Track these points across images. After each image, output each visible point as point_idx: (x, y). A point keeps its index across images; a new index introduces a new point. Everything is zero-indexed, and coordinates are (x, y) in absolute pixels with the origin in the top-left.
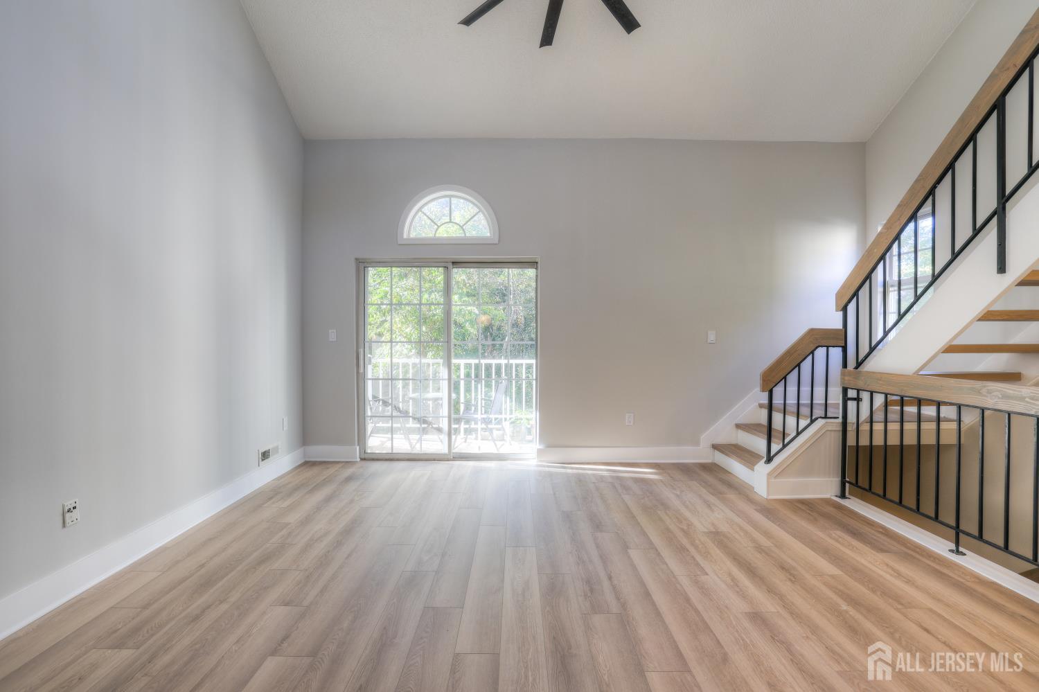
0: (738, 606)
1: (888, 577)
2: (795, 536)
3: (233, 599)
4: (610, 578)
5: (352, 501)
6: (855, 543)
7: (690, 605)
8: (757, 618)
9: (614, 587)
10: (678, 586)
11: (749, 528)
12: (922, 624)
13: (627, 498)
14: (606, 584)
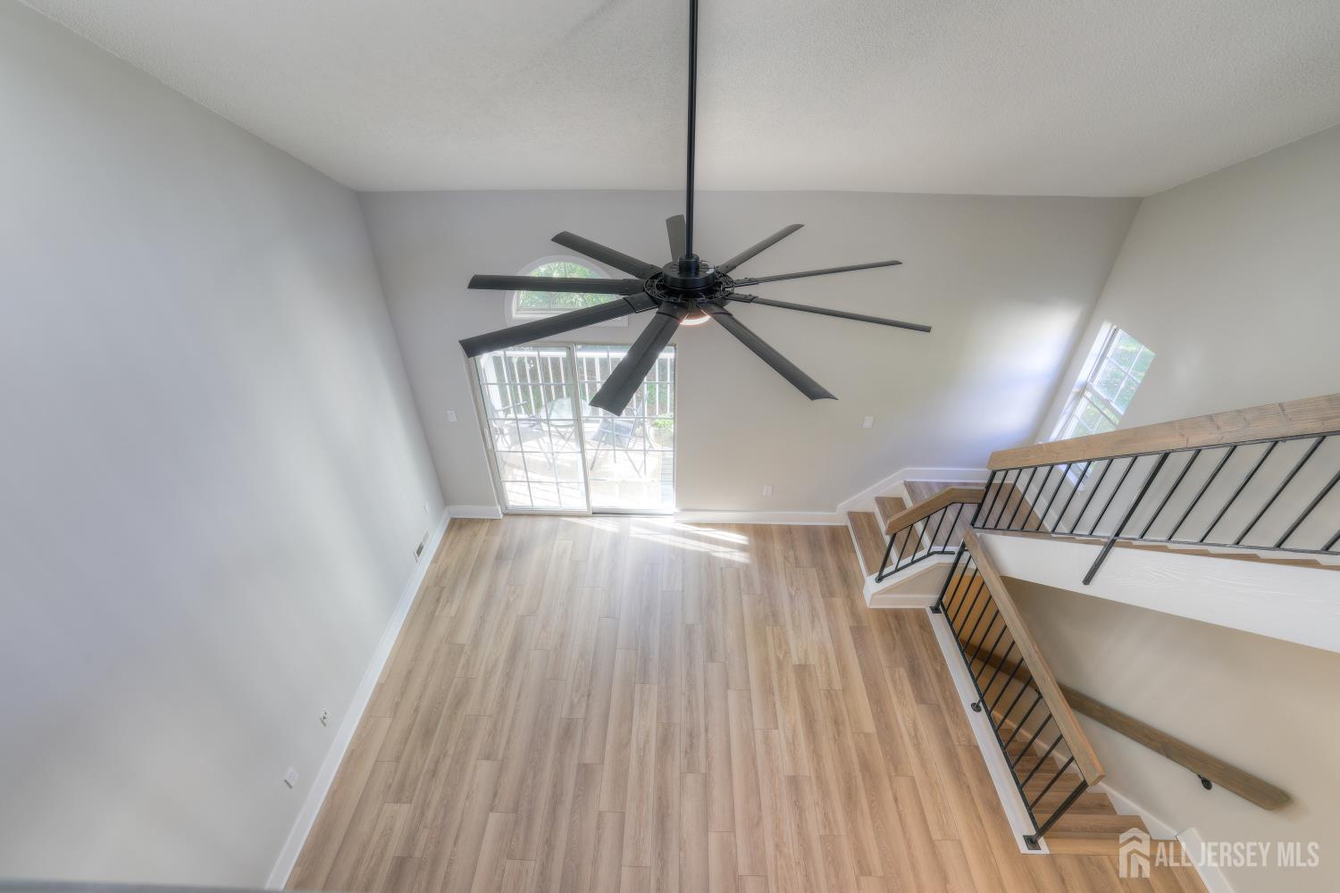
0: (786, 768)
1: (906, 738)
2: (864, 674)
3: (451, 752)
4: (707, 730)
5: (508, 605)
6: (908, 688)
7: (754, 764)
8: (794, 782)
9: (707, 741)
10: (753, 743)
11: (833, 661)
12: (898, 794)
13: (745, 598)
14: (703, 736)
